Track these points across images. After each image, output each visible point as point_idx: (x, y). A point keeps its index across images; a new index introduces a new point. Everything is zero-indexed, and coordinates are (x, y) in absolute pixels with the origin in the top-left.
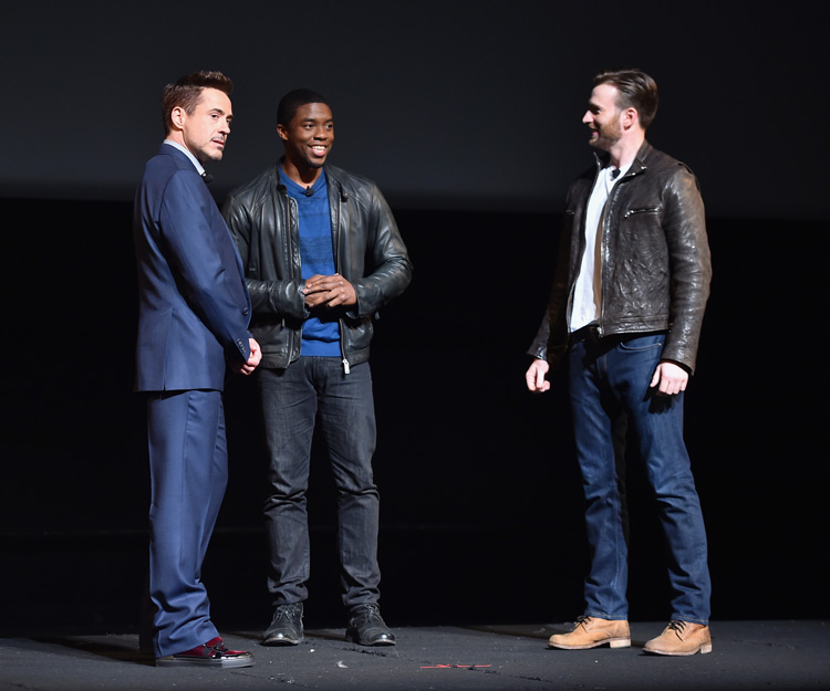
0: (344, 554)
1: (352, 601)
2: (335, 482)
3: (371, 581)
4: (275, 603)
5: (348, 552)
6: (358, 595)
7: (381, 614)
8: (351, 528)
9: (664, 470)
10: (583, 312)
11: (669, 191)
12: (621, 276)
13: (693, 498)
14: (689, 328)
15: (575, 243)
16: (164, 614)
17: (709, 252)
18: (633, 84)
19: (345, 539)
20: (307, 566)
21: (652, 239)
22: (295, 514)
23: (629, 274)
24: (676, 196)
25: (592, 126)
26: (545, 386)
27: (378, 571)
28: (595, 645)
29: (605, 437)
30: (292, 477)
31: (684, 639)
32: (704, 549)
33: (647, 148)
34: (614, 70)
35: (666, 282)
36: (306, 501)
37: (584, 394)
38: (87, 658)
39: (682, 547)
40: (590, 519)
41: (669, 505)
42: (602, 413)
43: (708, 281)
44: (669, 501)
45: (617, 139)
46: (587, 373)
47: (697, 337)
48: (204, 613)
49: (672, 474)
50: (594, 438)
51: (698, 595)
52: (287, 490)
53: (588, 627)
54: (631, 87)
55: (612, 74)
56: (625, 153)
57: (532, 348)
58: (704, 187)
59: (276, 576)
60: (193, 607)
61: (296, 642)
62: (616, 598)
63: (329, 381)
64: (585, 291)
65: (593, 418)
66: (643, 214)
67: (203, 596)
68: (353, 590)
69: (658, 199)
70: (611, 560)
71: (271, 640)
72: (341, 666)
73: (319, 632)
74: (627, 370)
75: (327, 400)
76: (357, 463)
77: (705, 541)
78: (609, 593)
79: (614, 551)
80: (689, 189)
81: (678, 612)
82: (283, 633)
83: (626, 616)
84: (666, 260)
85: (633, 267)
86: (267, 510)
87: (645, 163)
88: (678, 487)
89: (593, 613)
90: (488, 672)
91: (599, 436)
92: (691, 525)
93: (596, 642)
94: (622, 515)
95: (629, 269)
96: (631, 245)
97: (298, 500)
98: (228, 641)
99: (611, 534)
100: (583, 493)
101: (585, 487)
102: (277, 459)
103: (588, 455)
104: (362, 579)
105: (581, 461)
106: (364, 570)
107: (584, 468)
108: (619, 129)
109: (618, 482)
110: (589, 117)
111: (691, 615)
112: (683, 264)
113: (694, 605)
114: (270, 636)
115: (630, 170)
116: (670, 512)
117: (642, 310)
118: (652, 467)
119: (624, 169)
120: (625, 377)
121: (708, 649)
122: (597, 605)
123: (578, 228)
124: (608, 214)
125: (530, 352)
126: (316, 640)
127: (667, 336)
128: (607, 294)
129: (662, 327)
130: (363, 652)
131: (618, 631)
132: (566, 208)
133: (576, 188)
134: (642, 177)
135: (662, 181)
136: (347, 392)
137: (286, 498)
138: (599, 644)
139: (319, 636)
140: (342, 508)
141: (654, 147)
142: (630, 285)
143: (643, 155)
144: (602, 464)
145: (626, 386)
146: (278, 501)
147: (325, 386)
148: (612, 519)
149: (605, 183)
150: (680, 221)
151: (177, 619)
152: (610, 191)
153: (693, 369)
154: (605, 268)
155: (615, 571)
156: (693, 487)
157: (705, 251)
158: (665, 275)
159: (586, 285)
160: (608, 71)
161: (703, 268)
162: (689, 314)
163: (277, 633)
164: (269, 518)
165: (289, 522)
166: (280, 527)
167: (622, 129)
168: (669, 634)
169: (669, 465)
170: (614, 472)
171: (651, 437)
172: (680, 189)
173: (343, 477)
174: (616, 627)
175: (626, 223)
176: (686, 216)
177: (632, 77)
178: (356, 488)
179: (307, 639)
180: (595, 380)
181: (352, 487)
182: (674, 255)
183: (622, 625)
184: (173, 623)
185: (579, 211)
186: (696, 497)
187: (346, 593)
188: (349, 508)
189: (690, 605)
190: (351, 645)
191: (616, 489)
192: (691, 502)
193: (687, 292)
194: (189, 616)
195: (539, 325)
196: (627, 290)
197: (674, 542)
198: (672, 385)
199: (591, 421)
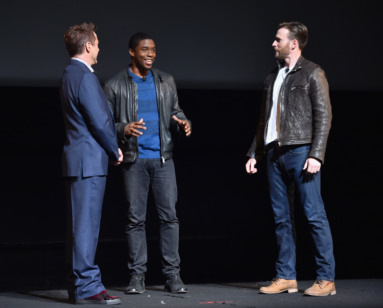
0: (163, 251)
1: (167, 273)
2: (159, 217)
3: (176, 263)
4: (131, 274)
5: (165, 249)
6: (170, 270)
7: (181, 278)
8: (166, 238)
9: (312, 210)
10: (272, 136)
11: (312, 78)
12: (289, 118)
13: (326, 222)
14: (321, 142)
15: (268, 103)
16: (80, 279)
17: (331, 107)
18: (296, 28)
19: (163, 243)
20: (146, 256)
21: (304, 101)
22: (140, 232)
23: (293, 117)
24: (315, 81)
25: (277, 48)
26: (254, 170)
27: (179, 258)
28: (281, 291)
29: (284, 194)
30: (139, 216)
31: (323, 288)
32: (331, 246)
33: (302, 59)
34: (288, 22)
35: (311, 121)
36: (144, 226)
37: (274, 174)
38: (44, 301)
39: (321, 245)
40: (278, 233)
41: (315, 226)
42: (282, 183)
43: (330, 120)
44: (314, 224)
45: (288, 54)
46: (275, 164)
47: (325, 146)
48: (98, 279)
49: (316, 211)
50: (279, 195)
51: (329, 268)
52: (136, 221)
53: (278, 283)
54: (296, 29)
55: (287, 23)
56: (292, 61)
57: (248, 153)
58: (328, 76)
59: (132, 261)
60: (93, 276)
61: (141, 292)
62: (290, 269)
63: (156, 170)
64: (273, 126)
65: (279, 186)
66: (300, 88)
67: (98, 271)
68: (168, 267)
69: (307, 82)
70: (288, 251)
71: (130, 292)
72: (162, 303)
73: (152, 287)
74: (294, 163)
75: (155, 179)
76: (169, 208)
77: (332, 242)
78: (287, 267)
79: (289, 248)
80: (321, 77)
81: (320, 276)
82: (135, 289)
83: (295, 278)
84: (311, 110)
85: (295, 114)
86: (127, 231)
87: (301, 65)
88: (318, 217)
89: (280, 276)
90: (231, 305)
91: (281, 194)
92: (325, 235)
93: (281, 290)
94: (293, 230)
95: (293, 114)
96: (294, 103)
97: (141, 226)
98: (109, 292)
99: (288, 239)
100: (274, 220)
101: (275, 218)
102: (132, 207)
103: (277, 203)
104: (172, 262)
105: (273, 206)
106: (173, 258)
107: (275, 209)
108: (289, 49)
109: (291, 215)
110: (275, 43)
111: (326, 277)
112: (318, 112)
113: (327, 273)
114: (129, 290)
115: (294, 69)
116: (315, 229)
117: (299, 134)
118: (306, 208)
119: (291, 68)
120: (293, 166)
121: (334, 293)
122: (282, 273)
123: (269, 96)
124: (283, 89)
125: (247, 155)
126: (150, 291)
127: (311, 146)
128: (283, 127)
129: (309, 142)
130: (173, 296)
131: (292, 285)
132: (264, 87)
133: (268, 78)
134: (299, 72)
135: (309, 73)
136: (164, 175)
137: (135, 225)
138: (283, 291)
139: (152, 289)
140: (162, 229)
141: (305, 58)
142: (293, 122)
143: (300, 62)
144: (283, 207)
145: (293, 170)
146: (132, 227)
147: (154, 172)
148: (288, 233)
149: (282, 75)
150: (317, 92)
151: (86, 282)
152: (284, 78)
153: (323, 162)
154: (282, 114)
155: (290, 257)
156: (326, 217)
157: (329, 106)
158: (310, 117)
159: (273, 123)
160: (285, 22)
161: (328, 114)
162: (321, 135)
163: (132, 288)
164: (128, 234)
165: (137, 236)
166: (133, 238)
167: (291, 49)
168: (316, 286)
169: (314, 207)
170: (289, 211)
171: (305, 194)
172: (317, 77)
173: (162, 215)
174: (291, 283)
175: (292, 93)
176: (320, 90)
177: (296, 25)
178: (168, 220)
179: (147, 291)
180: (279, 168)
181: (166, 219)
182: (314, 108)
183: (294, 282)
184: (84, 284)
185: (270, 88)
186: (327, 222)
187: (164, 268)
188: (165, 229)
189: (325, 272)
190: (167, 293)
191: (290, 218)
192: (325, 224)
193: (320, 125)
194: (91, 281)
195: (251, 142)
196: (292, 125)
197: (317, 243)
198: (313, 169)
199: (277, 187)
